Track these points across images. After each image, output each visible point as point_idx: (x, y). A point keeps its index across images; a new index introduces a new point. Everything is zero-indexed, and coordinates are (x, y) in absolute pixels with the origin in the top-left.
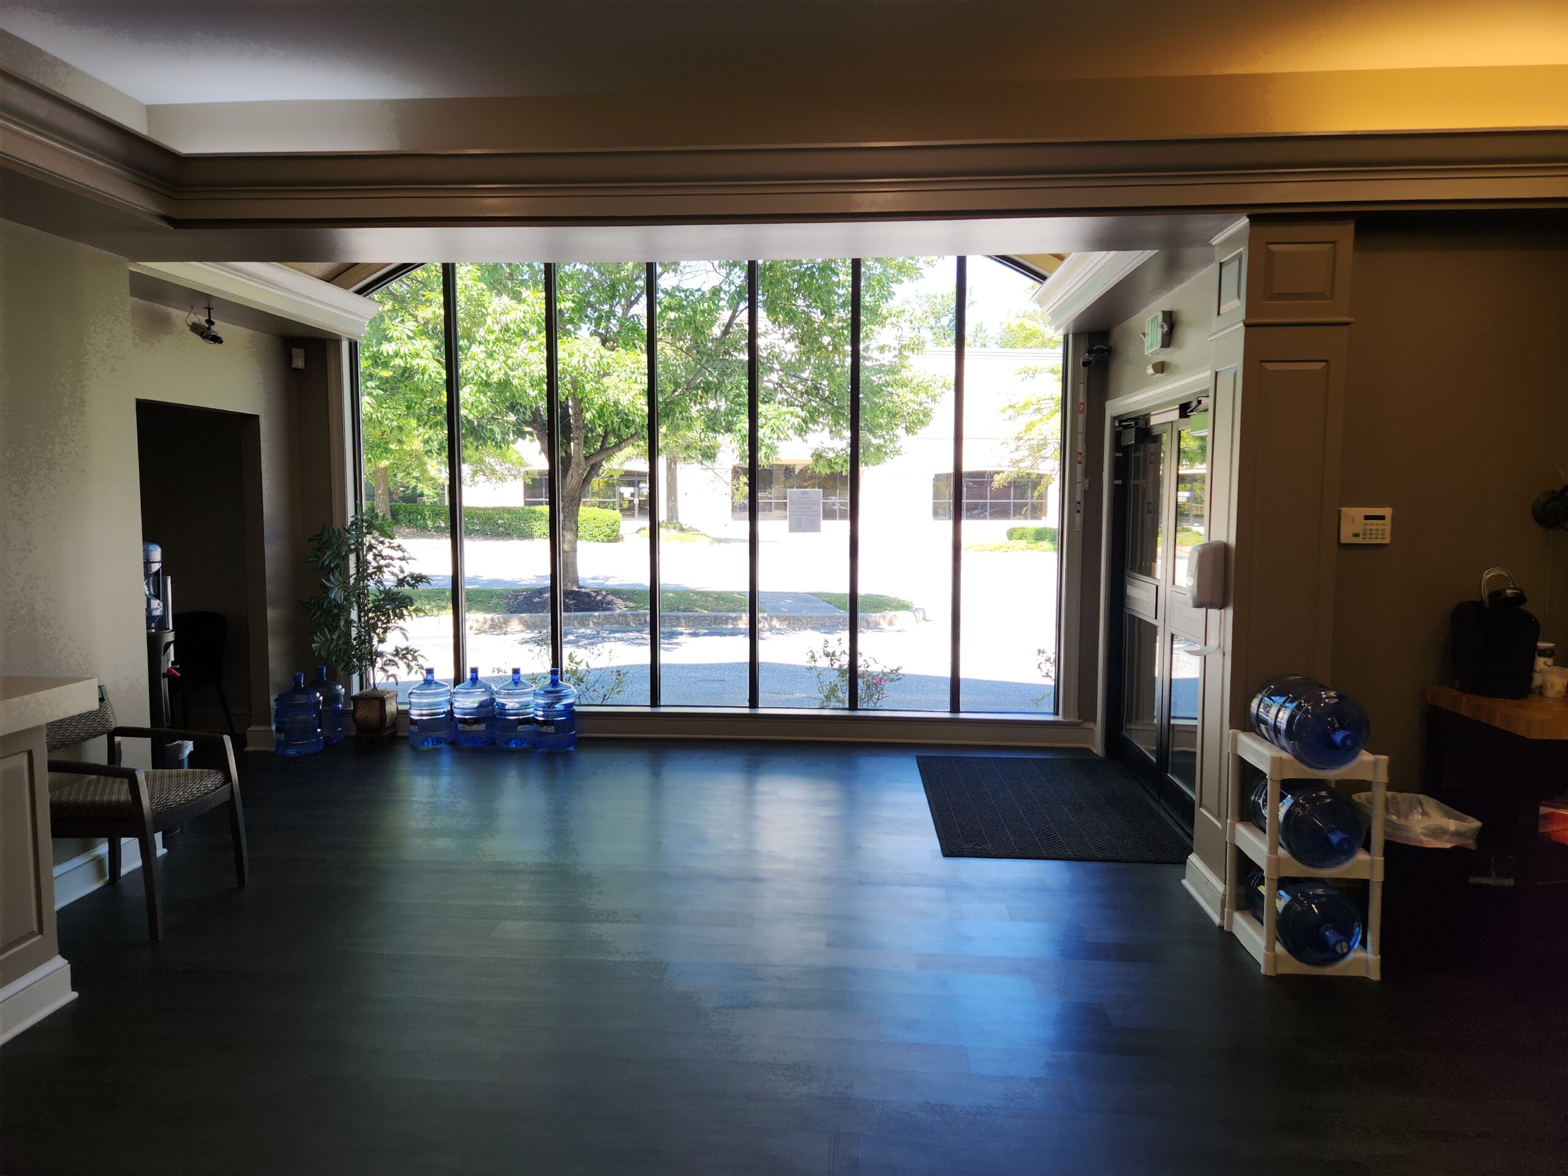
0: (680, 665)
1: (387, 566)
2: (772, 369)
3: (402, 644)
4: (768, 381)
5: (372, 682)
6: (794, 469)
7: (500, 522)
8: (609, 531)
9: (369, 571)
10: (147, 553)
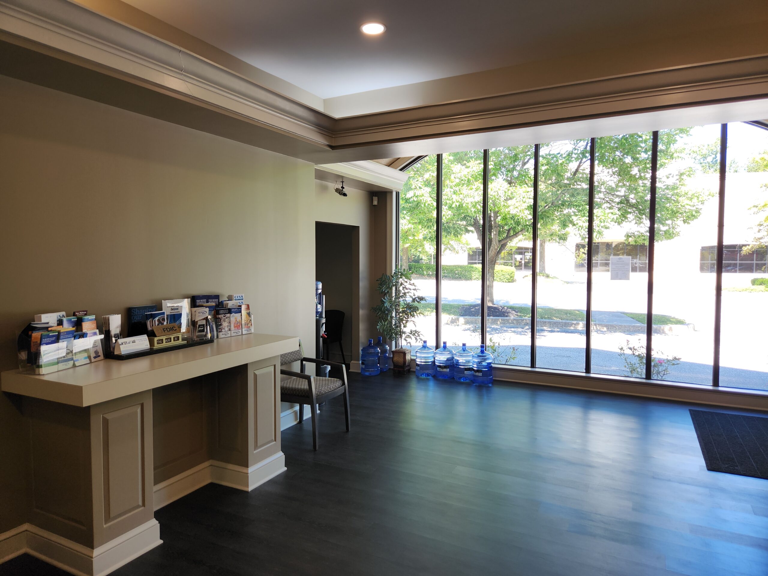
0: (545, 347)
1: (408, 293)
2: (600, 192)
3: (414, 329)
4: (598, 198)
5: (400, 345)
6: (611, 244)
7: (456, 272)
8: (509, 277)
9: (401, 295)
10: (317, 285)
